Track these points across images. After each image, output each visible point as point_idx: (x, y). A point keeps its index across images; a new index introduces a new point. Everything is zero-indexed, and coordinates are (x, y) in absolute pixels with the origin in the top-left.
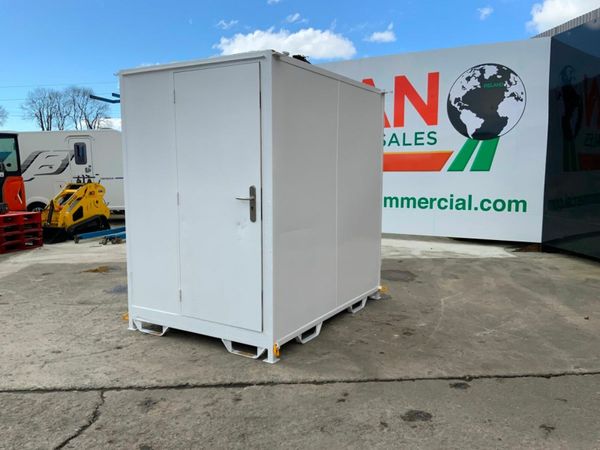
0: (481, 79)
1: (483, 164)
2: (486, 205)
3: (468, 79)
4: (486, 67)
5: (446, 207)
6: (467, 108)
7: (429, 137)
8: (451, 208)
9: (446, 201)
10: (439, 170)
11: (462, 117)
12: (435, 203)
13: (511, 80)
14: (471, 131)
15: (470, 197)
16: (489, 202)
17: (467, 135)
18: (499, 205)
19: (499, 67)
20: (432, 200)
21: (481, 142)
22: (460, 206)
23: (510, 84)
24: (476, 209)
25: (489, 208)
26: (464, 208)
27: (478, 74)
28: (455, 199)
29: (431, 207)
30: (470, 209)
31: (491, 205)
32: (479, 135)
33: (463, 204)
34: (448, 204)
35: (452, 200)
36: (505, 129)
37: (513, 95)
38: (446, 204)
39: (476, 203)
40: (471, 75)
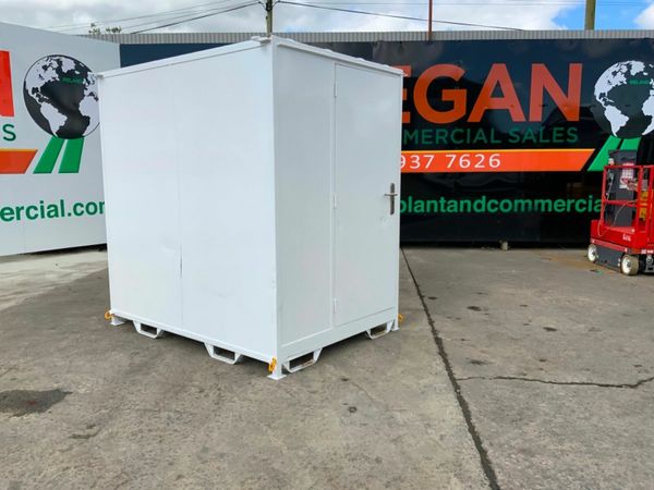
0: (59, 70)
1: (71, 166)
2: (79, 209)
3: (45, 68)
4: (63, 59)
5: (36, 216)
6: (48, 101)
7: (5, 131)
8: (43, 217)
9: (36, 209)
10: (24, 172)
11: (43, 111)
12: (23, 213)
13: (89, 78)
14: (55, 128)
15: (62, 201)
16: (82, 206)
17: (51, 133)
18: (92, 209)
19: (77, 62)
20: (18, 210)
21: (66, 141)
22: (52, 214)
23: (89, 83)
24: (70, 214)
25: (83, 212)
26: (57, 215)
27: (55, 65)
28: (46, 205)
29: (19, 218)
30: (63, 215)
31: (84, 209)
32: (64, 133)
33: (55, 211)
34: (39, 212)
35: (42, 207)
36: (89, 129)
37: (91, 94)
38: (36, 212)
39: (69, 208)
40: (47, 63)
